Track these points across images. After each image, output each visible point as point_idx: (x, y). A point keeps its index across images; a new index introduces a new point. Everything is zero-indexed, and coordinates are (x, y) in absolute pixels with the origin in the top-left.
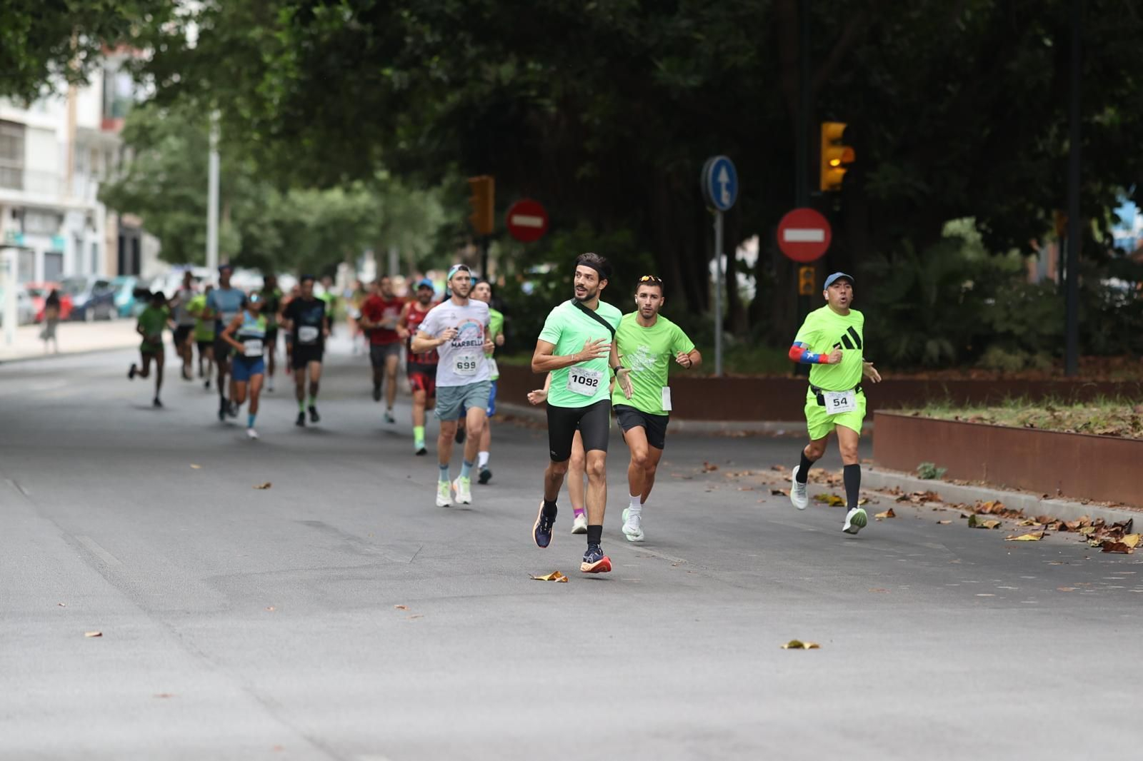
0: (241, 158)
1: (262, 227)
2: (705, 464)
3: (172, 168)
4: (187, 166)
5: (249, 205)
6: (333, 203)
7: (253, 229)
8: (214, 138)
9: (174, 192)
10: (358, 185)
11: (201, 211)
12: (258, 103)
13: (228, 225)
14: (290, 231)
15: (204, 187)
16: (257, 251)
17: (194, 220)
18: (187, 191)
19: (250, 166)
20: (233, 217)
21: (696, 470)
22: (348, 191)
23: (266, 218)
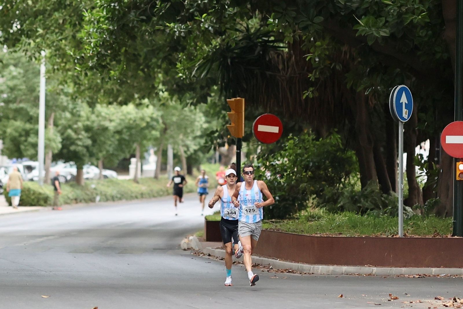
2: (390, 295)
6: (128, 113)
8: (43, 69)
10: (146, 101)
12: (78, 44)
20: (56, 125)
21: (384, 299)
22: (139, 105)
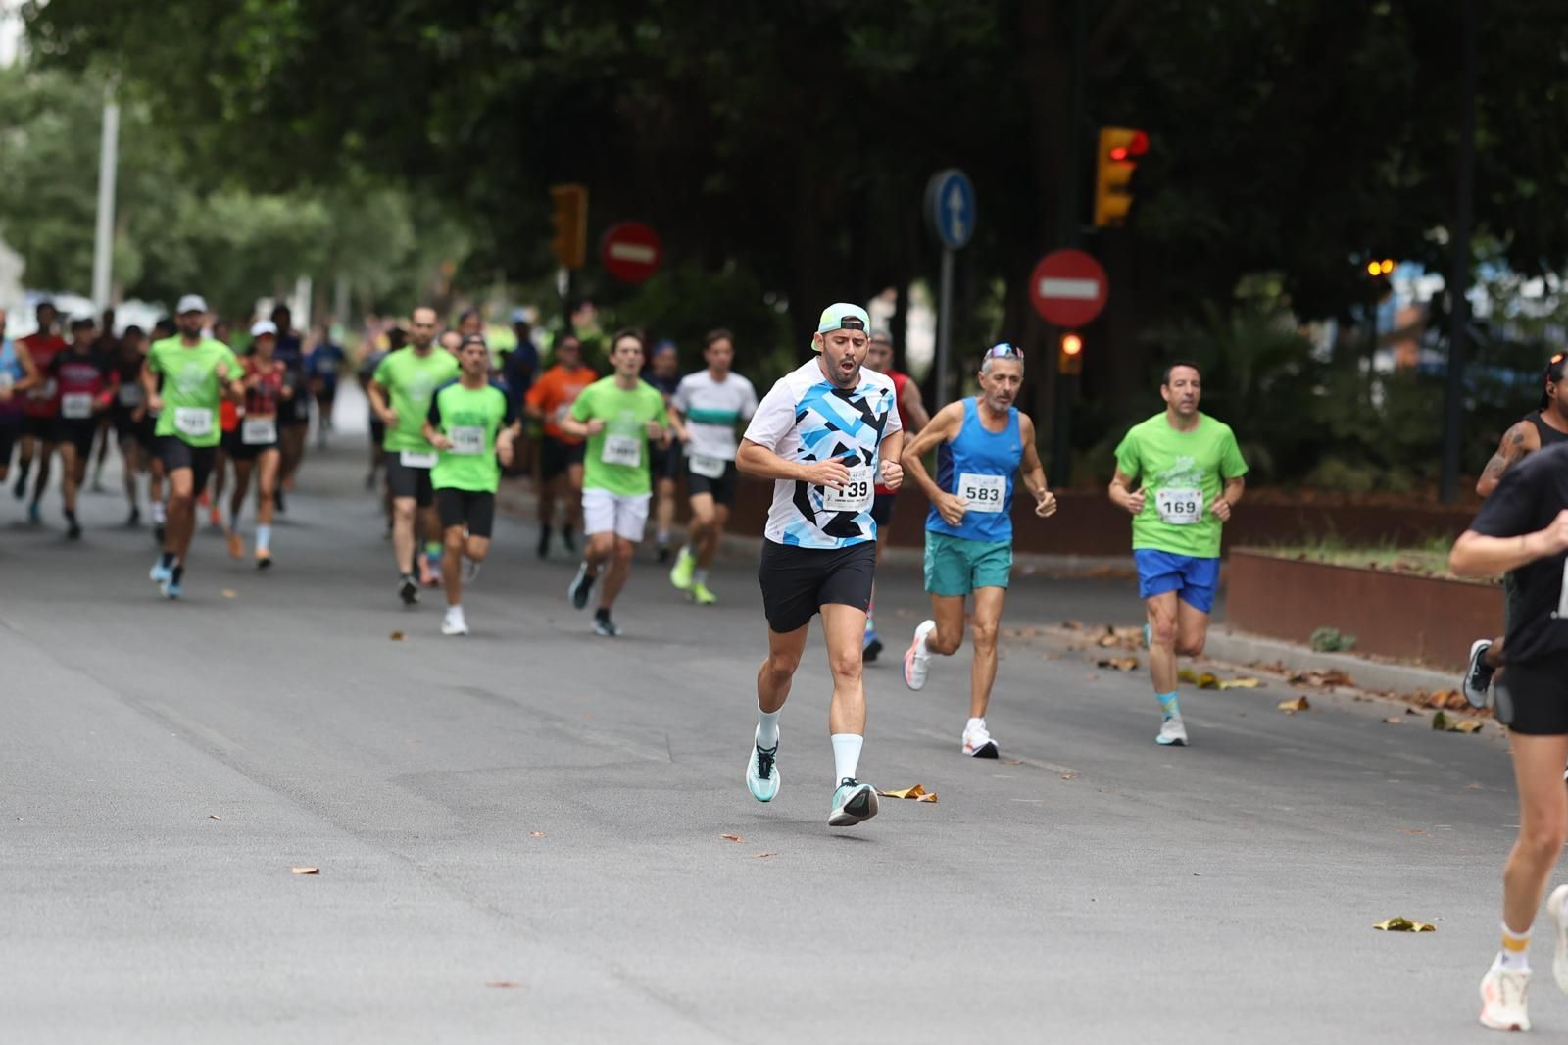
0: (163, 147)
1: (171, 245)
3: (49, 158)
4: (68, 155)
5: (153, 214)
7: (158, 249)
8: (110, 120)
9: (49, 191)
11: (88, 220)
13: (124, 243)
14: (210, 253)
15: (93, 185)
16: (163, 279)
17: (76, 232)
18: (69, 190)
19: (175, 159)
23: (178, 233)
